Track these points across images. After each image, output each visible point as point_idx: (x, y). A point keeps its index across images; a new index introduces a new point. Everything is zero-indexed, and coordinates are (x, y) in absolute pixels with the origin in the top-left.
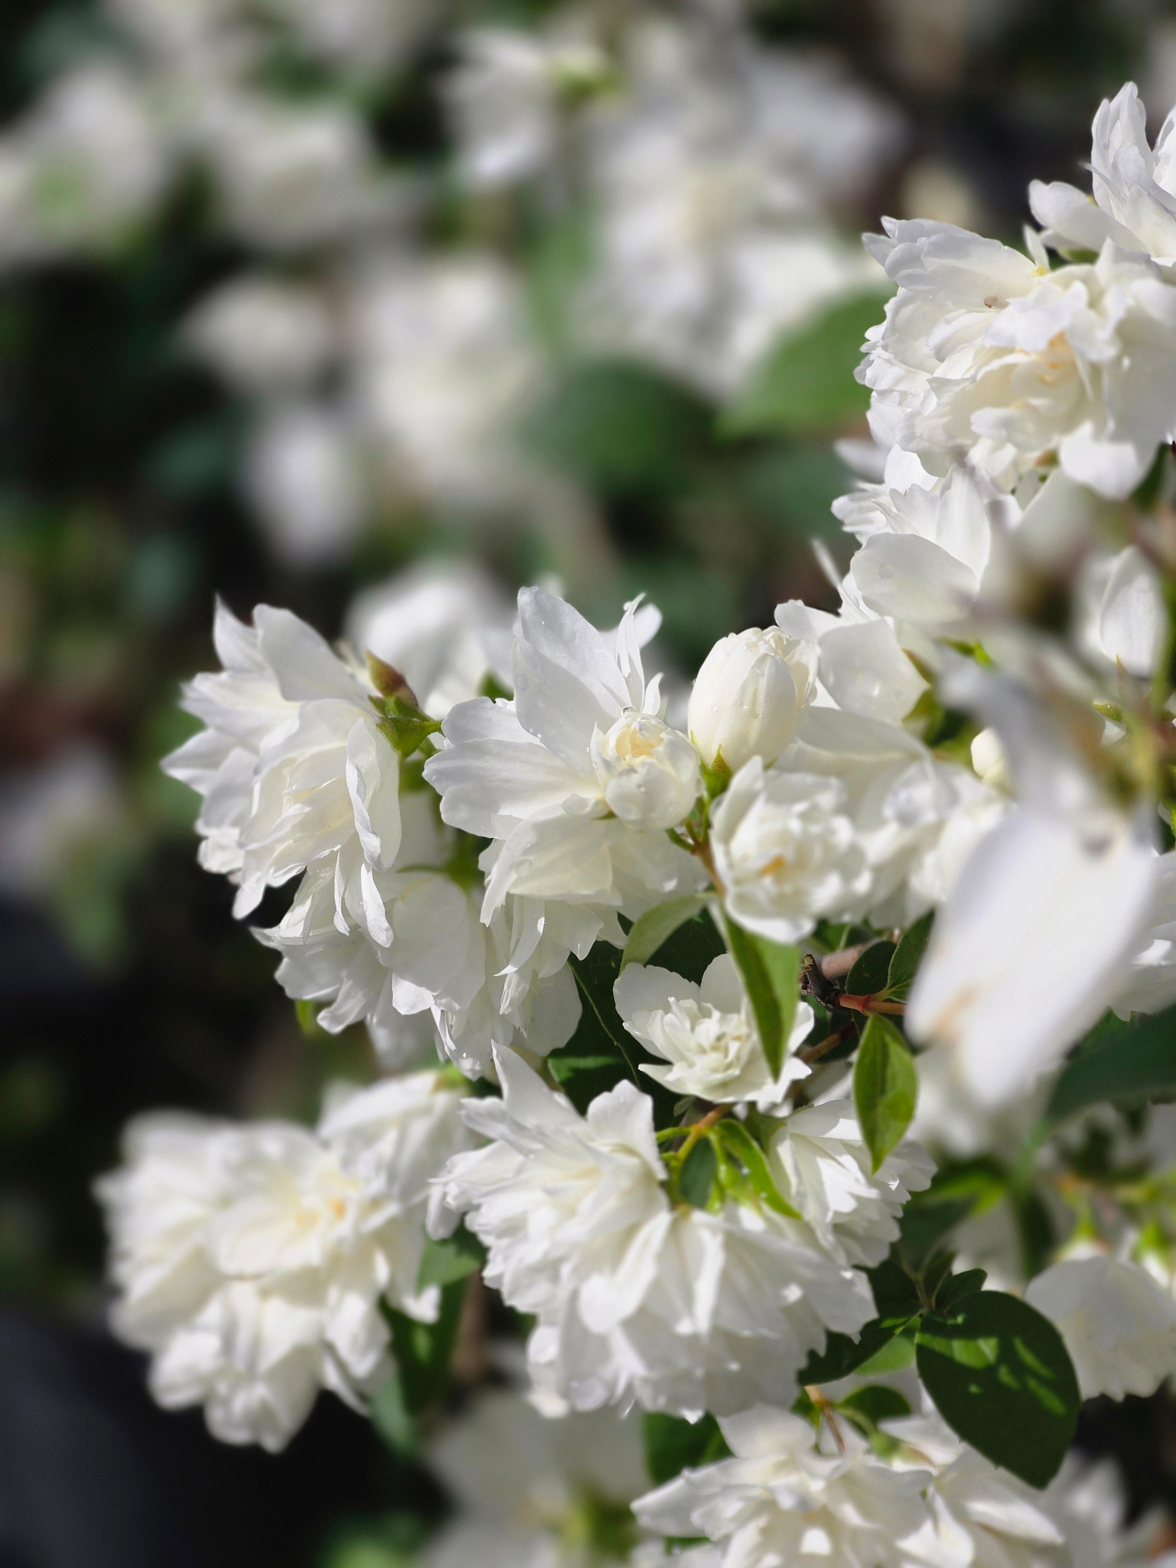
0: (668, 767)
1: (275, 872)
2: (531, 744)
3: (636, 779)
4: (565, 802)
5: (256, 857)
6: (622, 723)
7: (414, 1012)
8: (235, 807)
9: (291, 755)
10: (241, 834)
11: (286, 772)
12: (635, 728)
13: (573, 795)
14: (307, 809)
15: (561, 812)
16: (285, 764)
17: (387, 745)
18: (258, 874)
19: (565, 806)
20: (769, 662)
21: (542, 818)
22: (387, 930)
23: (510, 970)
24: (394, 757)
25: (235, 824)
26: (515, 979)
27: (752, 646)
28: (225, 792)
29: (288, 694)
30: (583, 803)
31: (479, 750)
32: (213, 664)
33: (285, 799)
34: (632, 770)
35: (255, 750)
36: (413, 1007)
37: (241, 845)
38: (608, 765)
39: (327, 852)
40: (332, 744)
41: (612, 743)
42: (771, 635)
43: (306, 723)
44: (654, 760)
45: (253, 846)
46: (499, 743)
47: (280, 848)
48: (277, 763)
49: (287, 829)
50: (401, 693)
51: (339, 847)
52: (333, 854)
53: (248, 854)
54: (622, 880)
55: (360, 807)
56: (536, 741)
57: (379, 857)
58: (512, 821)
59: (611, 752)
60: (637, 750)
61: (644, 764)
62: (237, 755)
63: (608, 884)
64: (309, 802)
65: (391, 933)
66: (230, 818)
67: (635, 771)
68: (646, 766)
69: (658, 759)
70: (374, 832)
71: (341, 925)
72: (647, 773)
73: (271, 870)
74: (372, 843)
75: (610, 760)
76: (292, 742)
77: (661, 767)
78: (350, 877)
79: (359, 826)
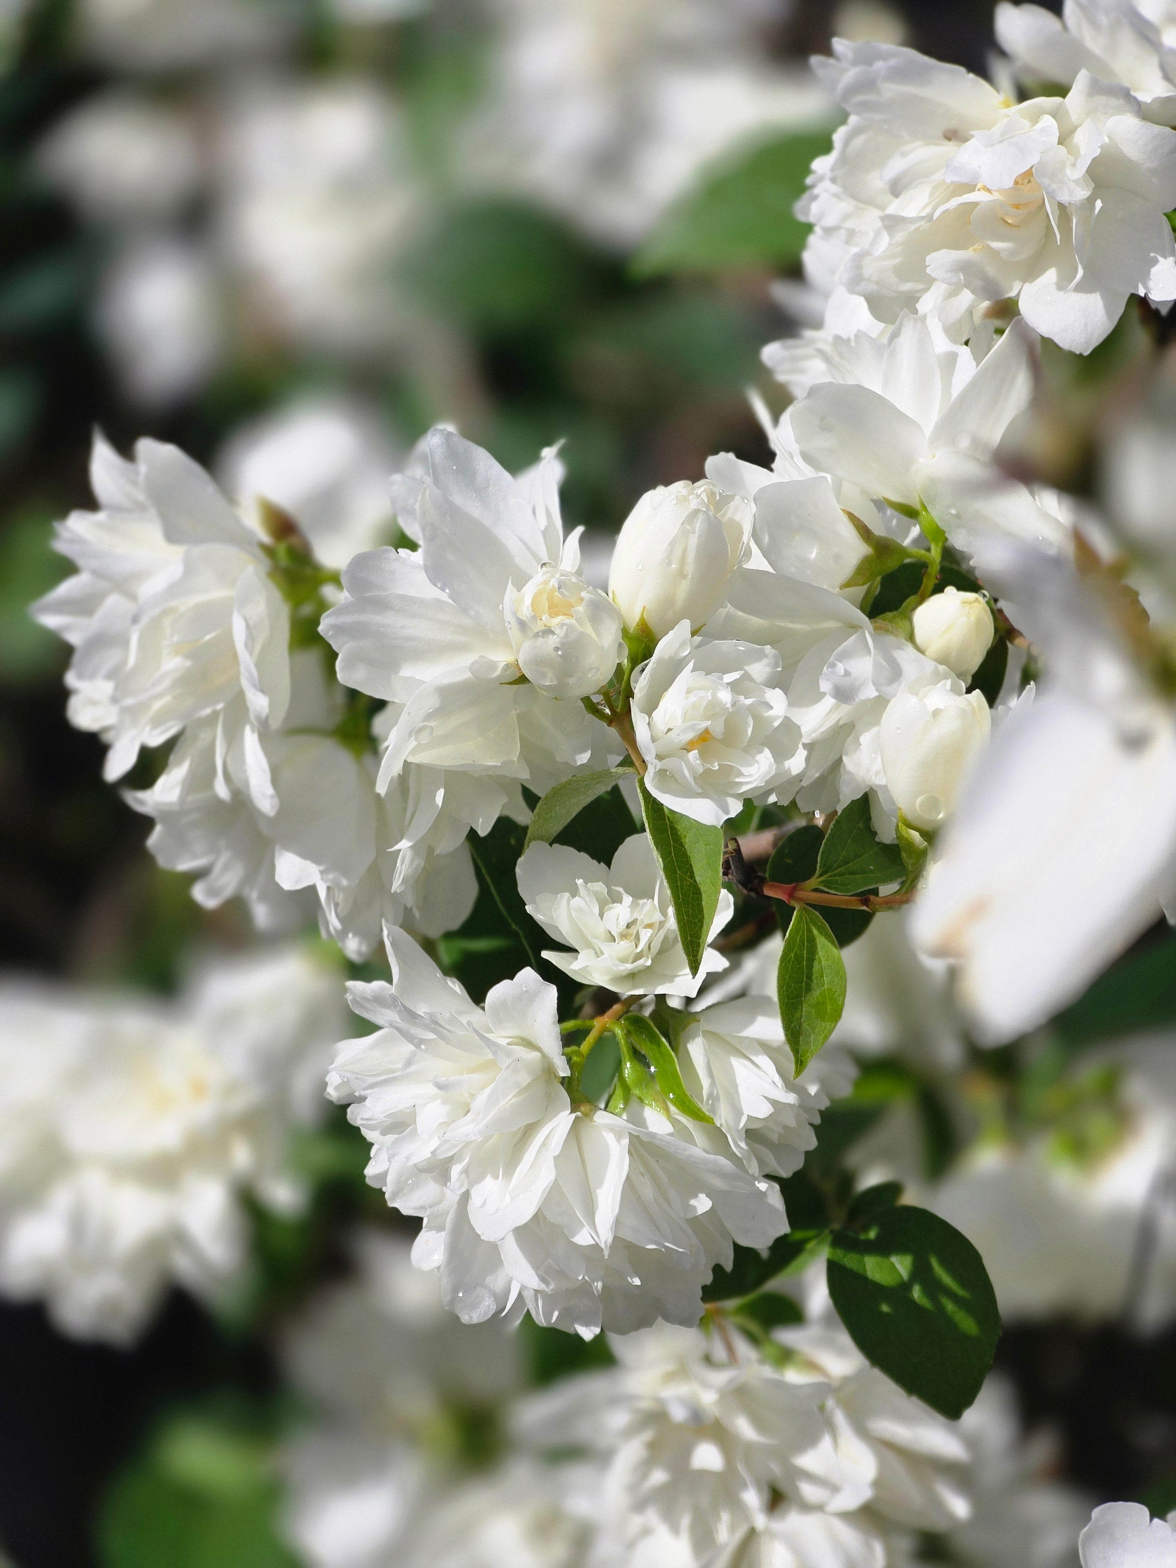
0: (589, 630)
1: (152, 730)
2: (438, 601)
3: (553, 641)
4: (473, 664)
5: (132, 713)
6: (539, 580)
7: (299, 887)
8: (110, 658)
9: (173, 603)
10: (116, 688)
11: (167, 622)
12: (553, 585)
13: (482, 656)
14: (188, 663)
15: (468, 675)
16: (166, 613)
17: (276, 595)
18: (133, 732)
19: (472, 668)
20: (701, 517)
21: (446, 681)
22: (272, 797)
23: (404, 845)
24: (286, 609)
25: (109, 676)
26: (409, 855)
27: (682, 500)
28: (100, 642)
29: (172, 536)
30: (492, 665)
31: (381, 605)
33: (165, 652)
34: (549, 631)
35: (133, 597)
36: (297, 882)
37: (114, 700)
38: (522, 624)
39: (208, 711)
40: (219, 593)
41: (528, 601)
42: (702, 489)
43: (190, 568)
44: (574, 621)
45: (129, 701)
46: (403, 598)
47: (157, 705)
48: (157, 612)
49: (166, 683)
50: (294, 541)
51: (222, 706)
52: (216, 713)
53: (123, 710)
54: (530, 750)
55: (247, 663)
56: (444, 596)
57: (267, 718)
58: (414, 683)
59: (525, 612)
60: (555, 609)
61: (562, 625)
62: (114, 601)
63: (515, 754)
64: (191, 655)
65: (276, 801)
66: (104, 670)
67: (553, 633)
68: (565, 628)
69: (578, 620)
70: (262, 691)
71: (222, 790)
72: (566, 635)
73: (148, 729)
74: (260, 702)
75: (524, 620)
76: (175, 589)
77: (581, 629)
78: (233, 739)
79: (246, 683)
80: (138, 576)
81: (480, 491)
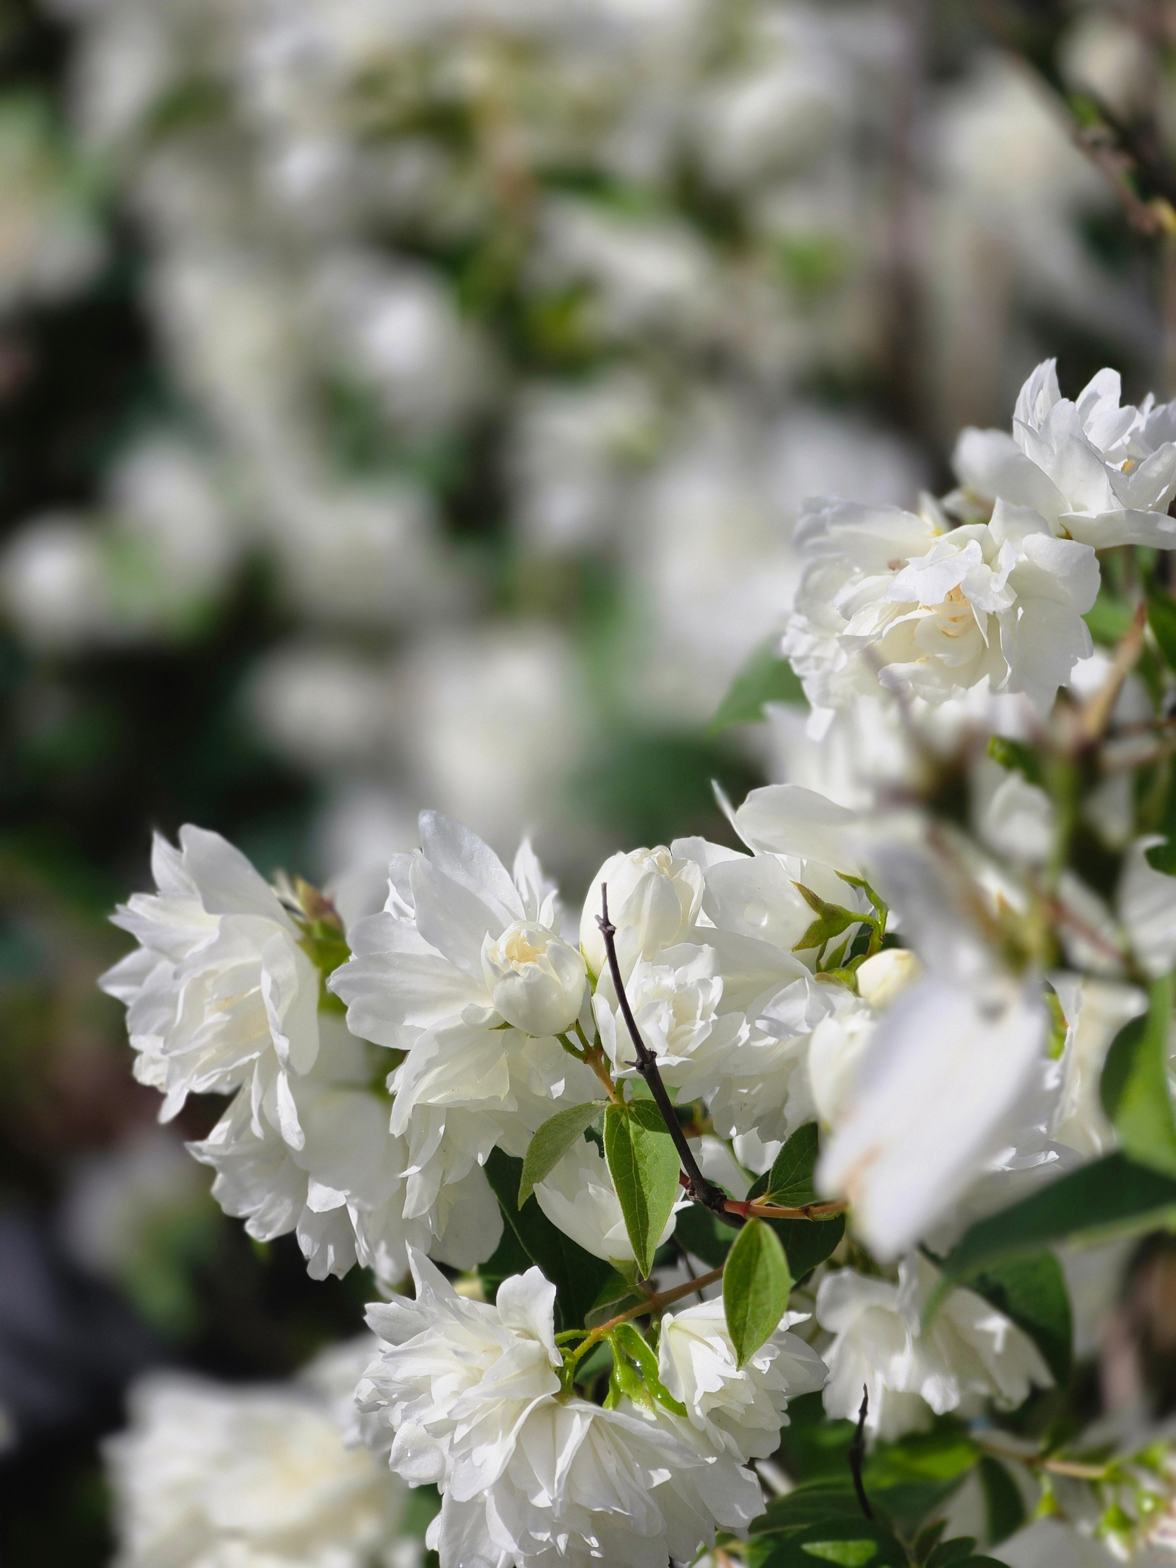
0: (552, 973)
1: (199, 1077)
2: (432, 957)
3: (519, 981)
4: (464, 1012)
5: (180, 1064)
6: (512, 931)
7: (326, 1210)
8: (161, 1016)
9: (211, 967)
10: (165, 1042)
11: (209, 984)
12: (523, 935)
13: (472, 1004)
14: (228, 1018)
15: (461, 1021)
16: (207, 975)
17: (306, 960)
18: (183, 1081)
19: (464, 1015)
20: (654, 879)
21: (442, 1028)
22: (299, 1133)
23: (413, 1170)
24: (314, 974)
25: (160, 1033)
26: (419, 1180)
27: (636, 863)
28: (150, 1001)
29: (210, 907)
30: (481, 1012)
31: (382, 963)
32: (147, 885)
33: (207, 1008)
34: (515, 974)
35: (176, 961)
36: (325, 1205)
37: (164, 1052)
38: (495, 968)
39: (246, 1059)
40: (253, 958)
41: (501, 949)
42: (657, 855)
43: (225, 936)
44: (538, 966)
45: (176, 1053)
46: (401, 956)
47: (205, 1057)
48: (199, 974)
49: (208, 1037)
50: (328, 918)
51: (256, 1055)
52: (252, 1062)
53: (173, 1060)
54: (519, 1089)
55: (275, 1014)
56: (436, 952)
57: (288, 1058)
58: (414, 1031)
59: (500, 959)
60: (524, 956)
61: (526, 968)
62: (164, 966)
63: (504, 1090)
64: (228, 1011)
65: (302, 1137)
66: (155, 1027)
67: (518, 975)
68: (529, 970)
69: (541, 965)
70: (283, 1034)
71: (256, 1129)
72: (529, 977)
73: (195, 1077)
74: (282, 1045)
75: (498, 965)
76: (213, 952)
77: (542, 971)
78: (268, 1085)
79: (272, 1030)
80: (183, 945)
81: (466, 862)
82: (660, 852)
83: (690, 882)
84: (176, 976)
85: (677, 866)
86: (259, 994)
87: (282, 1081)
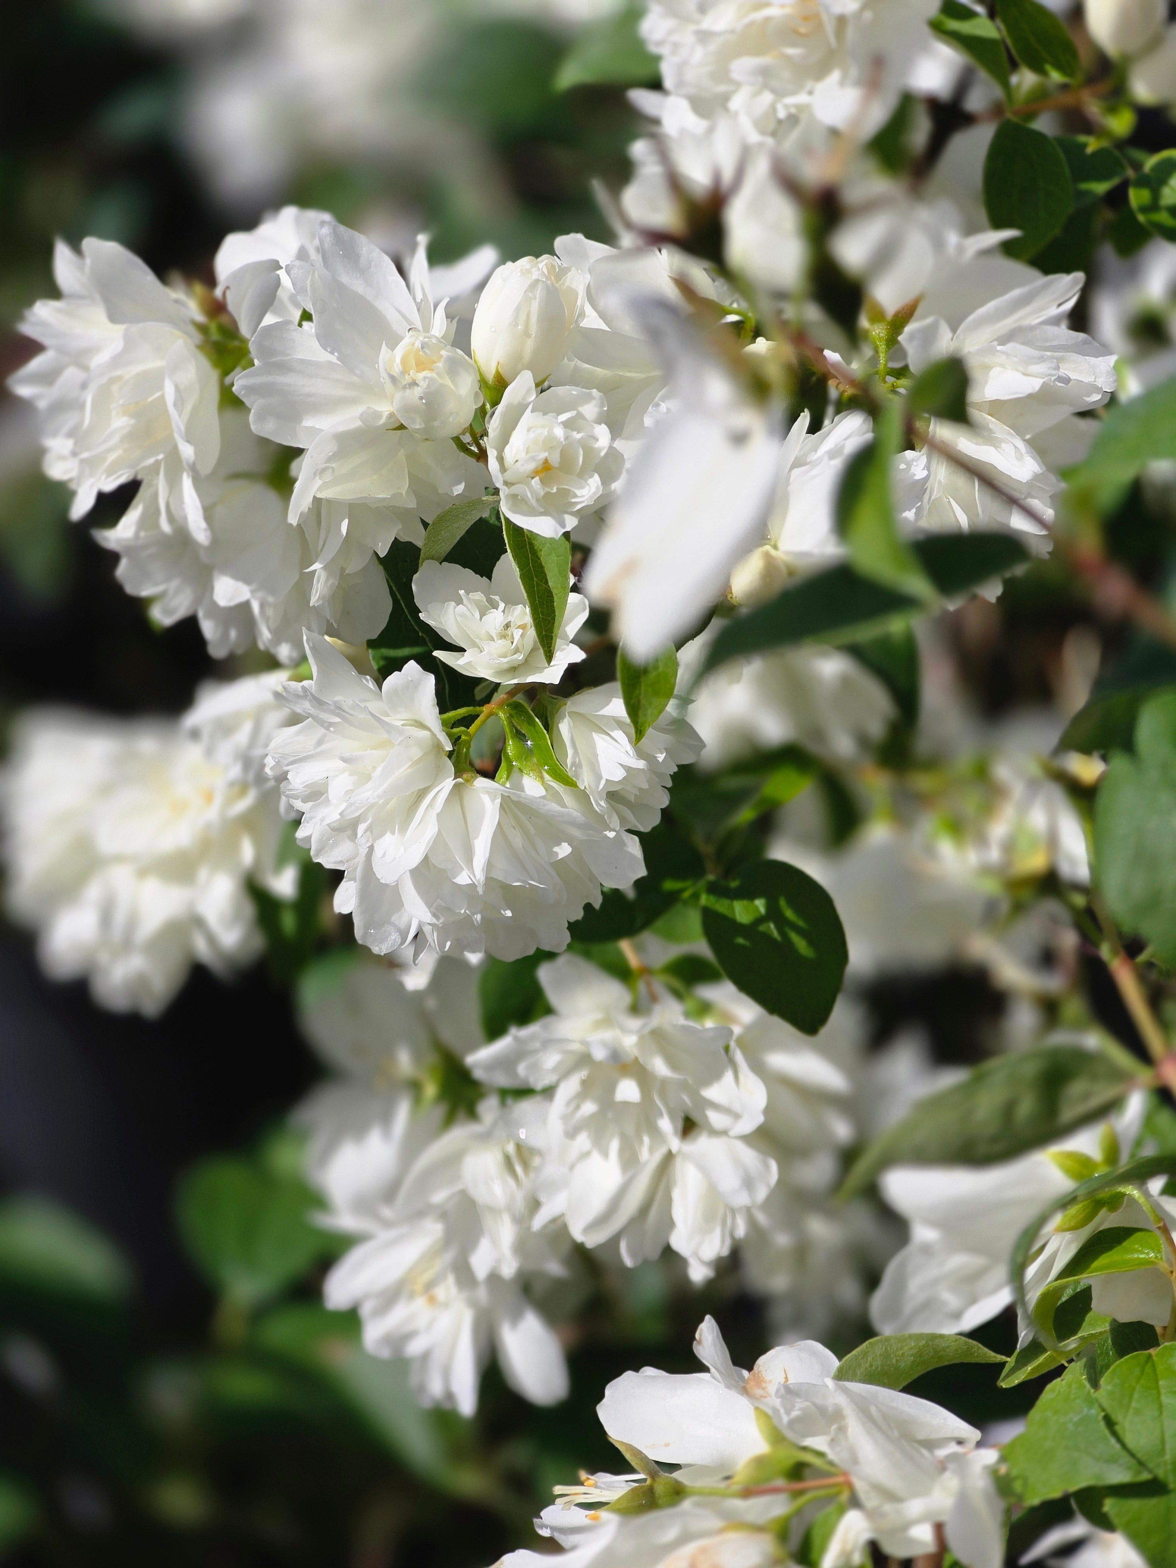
0: (448, 382)
1: (107, 478)
2: (329, 363)
3: (418, 391)
4: (361, 415)
5: (90, 465)
6: (408, 342)
7: (233, 604)
8: (69, 420)
9: (118, 373)
10: (76, 444)
11: (115, 388)
12: (418, 346)
13: (368, 408)
14: (132, 421)
15: (359, 423)
16: (112, 381)
17: (205, 364)
18: (92, 481)
19: (361, 418)
20: (541, 286)
21: (341, 429)
22: (205, 530)
23: (317, 566)
24: (213, 375)
25: (71, 434)
26: (323, 574)
27: (526, 272)
28: (60, 407)
29: (114, 317)
30: (378, 415)
31: (284, 368)
32: (54, 292)
33: (114, 413)
34: (414, 384)
35: (85, 368)
36: (232, 599)
37: (74, 454)
38: (393, 379)
39: (151, 461)
40: (154, 363)
41: (398, 360)
42: (544, 263)
43: (129, 343)
44: (434, 375)
45: (85, 455)
46: (302, 361)
47: (112, 457)
48: (104, 380)
49: (116, 439)
50: (223, 319)
51: (161, 457)
52: (158, 462)
53: (83, 462)
54: (418, 485)
55: (178, 420)
56: (333, 358)
57: (194, 463)
58: (314, 431)
59: (397, 368)
60: (421, 366)
61: (425, 378)
62: (71, 374)
63: (404, 487)
64: (136, 415)
65: (209, 533)
66: (65, 430)
67: (417, 385)
68: (427, 380)
69: (438, 374)
70: (188, 441)
71: (165, 526)
72: (428, 386)
73: (104, 477)
74: (187, 451)
75: (395, 375)
76: (117, 361)
77: (440, 381)
78: (174, 483)
79: (177, 436)
80: (89, 351)
81: (364, 271)
82: (547, 261)
83: (574, 286)
84: (84, 386)
85: (562, 273)
86: (162, 398)
87: (187, 483)
